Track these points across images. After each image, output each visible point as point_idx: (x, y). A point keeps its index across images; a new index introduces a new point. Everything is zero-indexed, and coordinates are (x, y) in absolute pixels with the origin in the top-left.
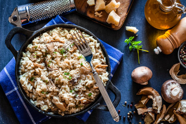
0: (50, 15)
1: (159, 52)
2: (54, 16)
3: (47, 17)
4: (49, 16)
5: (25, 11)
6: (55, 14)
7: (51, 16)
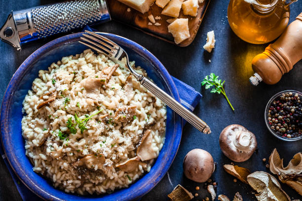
0: (67, 26)
1: (259, 81)
2: (73, 28)
3: (61, 30)
4: (65, 29)
5: (26, 21)
6: (75, 24)
7: (68, 28)
